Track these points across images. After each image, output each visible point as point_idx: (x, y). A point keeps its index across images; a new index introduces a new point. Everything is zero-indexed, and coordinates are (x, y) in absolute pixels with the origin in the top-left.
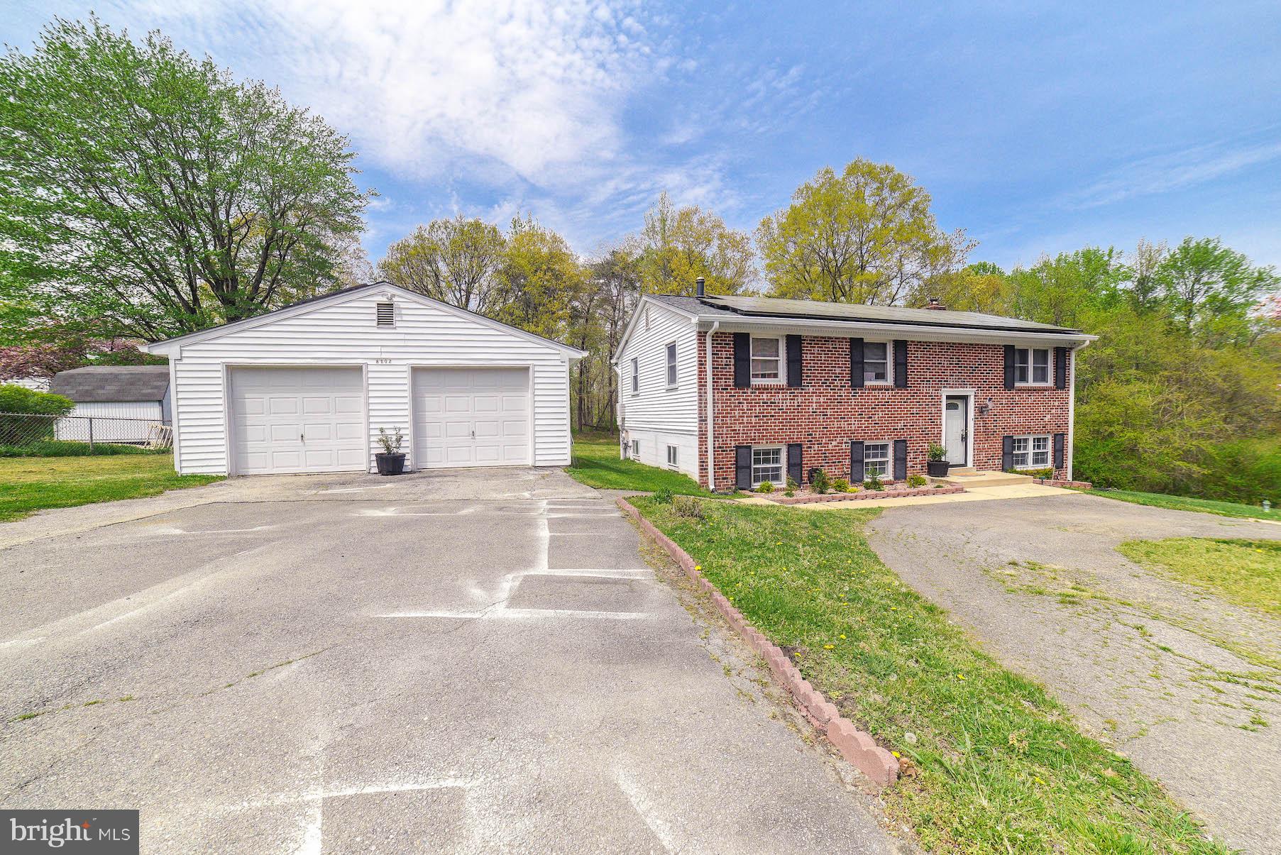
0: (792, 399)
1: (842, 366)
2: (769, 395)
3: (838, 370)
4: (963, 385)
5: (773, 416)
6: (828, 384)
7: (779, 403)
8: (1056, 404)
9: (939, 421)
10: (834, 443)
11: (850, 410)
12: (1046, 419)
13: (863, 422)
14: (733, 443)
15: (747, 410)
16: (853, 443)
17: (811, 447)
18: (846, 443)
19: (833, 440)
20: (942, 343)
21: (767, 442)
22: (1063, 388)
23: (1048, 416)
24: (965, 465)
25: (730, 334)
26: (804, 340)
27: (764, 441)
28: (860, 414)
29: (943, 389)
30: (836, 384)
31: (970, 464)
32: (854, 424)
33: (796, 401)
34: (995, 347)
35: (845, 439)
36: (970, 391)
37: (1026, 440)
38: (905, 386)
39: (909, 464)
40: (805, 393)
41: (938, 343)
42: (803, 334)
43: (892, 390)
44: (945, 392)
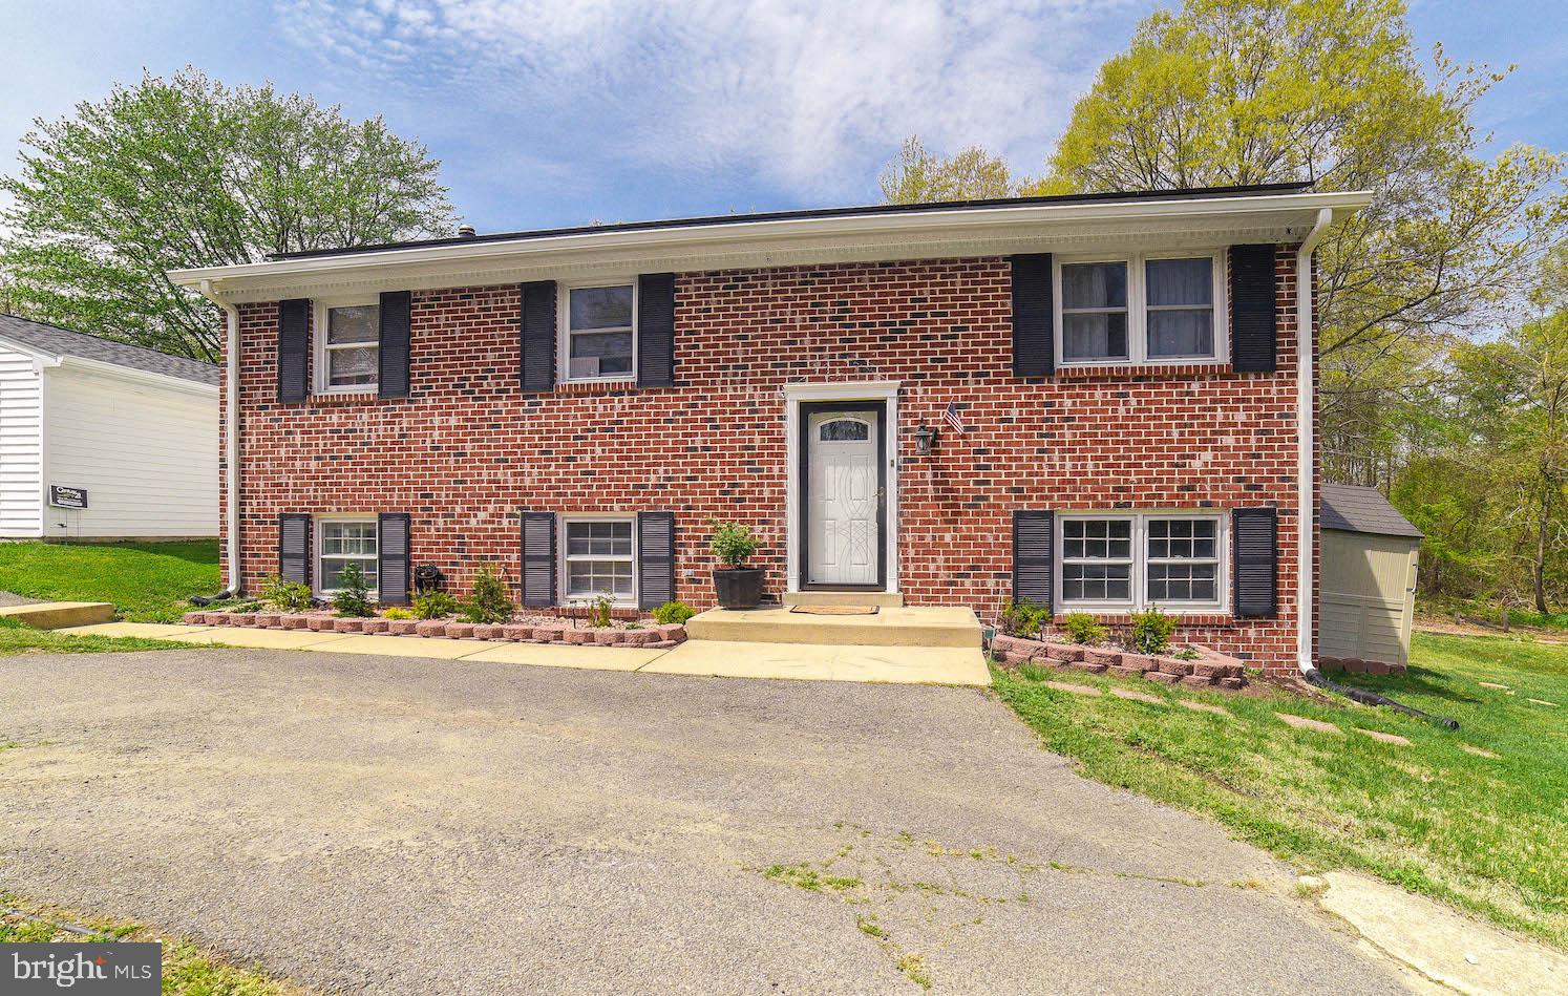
0: (389, 423)
1: (502, 346)
2: (344, 415)
3: (491, 357)
4: (861, 371)
5: (349, 457)
6: (467, 388)
7: (362, 430)
8: (1241, 417)
9: (776, 468)
10: (482, 515)
11: (519, 442)
12: (1197, 464)
13: (552, 469)
14: (276, 508)
15: (302, 445)
16: (525, 517)
17: (429, 522)
18: (510, 515)
19: (478, 509)
20: (783, 269)
21: (339, 510)
22: (1270, 367)
23: (1208, 456)
24: (882, 583)
25: (274, 304)
26: (418, 300)
27: (334, 508)
28: (543, 453)
29: (787, 385)
30: (485, 387)
31: (892, 586)
32: (530, 474)
33: (397, 427)
34: (972, 266)
35: (508, 508)
36: (883, 388)
37: (1123, 528)
38: (671, 383)
39: (684, 573)
40: (417, 409)
41: (774, 270)
42: (412, 289)
43: (632, 393)
44: (795, 394)
